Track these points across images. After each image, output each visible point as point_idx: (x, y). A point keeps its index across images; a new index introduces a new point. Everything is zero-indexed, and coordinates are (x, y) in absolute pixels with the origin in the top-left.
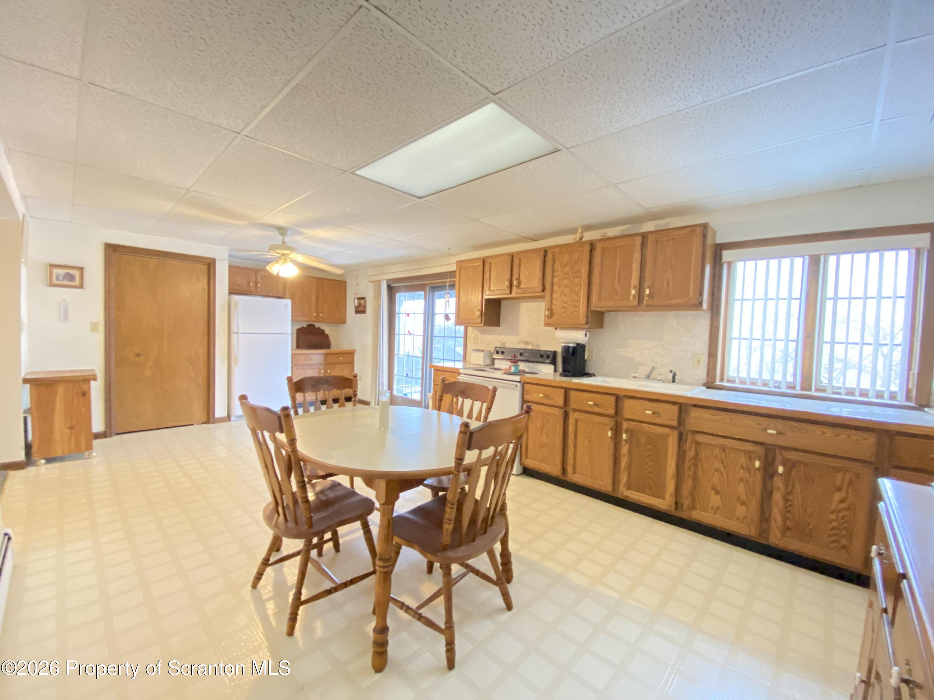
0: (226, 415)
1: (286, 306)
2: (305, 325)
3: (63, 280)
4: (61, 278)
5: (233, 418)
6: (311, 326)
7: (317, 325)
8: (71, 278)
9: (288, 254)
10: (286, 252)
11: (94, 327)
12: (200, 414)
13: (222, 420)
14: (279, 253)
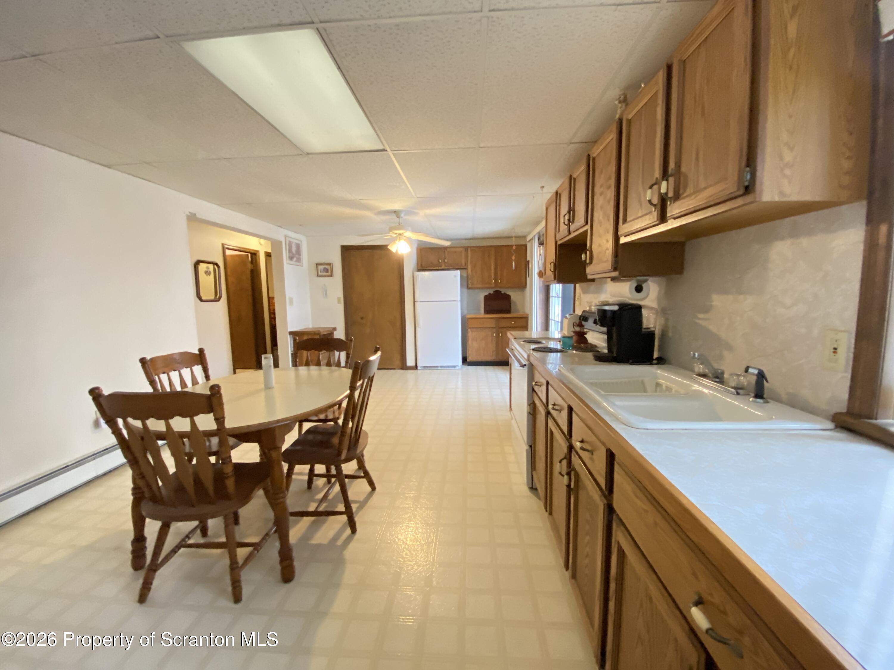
0: (414, 364)
1: (455, 276)
2: (491, 291)
3: (323, 273)
4: (322, 271)
5: (419, 368)
6: (497, 293)
7: (503, 291)
8: (327, 270)
9: (403, 234)
10: (401, 232)
11: (339, 299)
12: (398, 362)
13: (411, 368)
14: (396, 234)
